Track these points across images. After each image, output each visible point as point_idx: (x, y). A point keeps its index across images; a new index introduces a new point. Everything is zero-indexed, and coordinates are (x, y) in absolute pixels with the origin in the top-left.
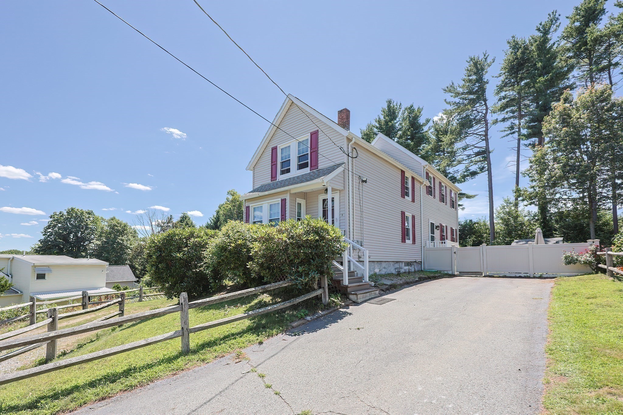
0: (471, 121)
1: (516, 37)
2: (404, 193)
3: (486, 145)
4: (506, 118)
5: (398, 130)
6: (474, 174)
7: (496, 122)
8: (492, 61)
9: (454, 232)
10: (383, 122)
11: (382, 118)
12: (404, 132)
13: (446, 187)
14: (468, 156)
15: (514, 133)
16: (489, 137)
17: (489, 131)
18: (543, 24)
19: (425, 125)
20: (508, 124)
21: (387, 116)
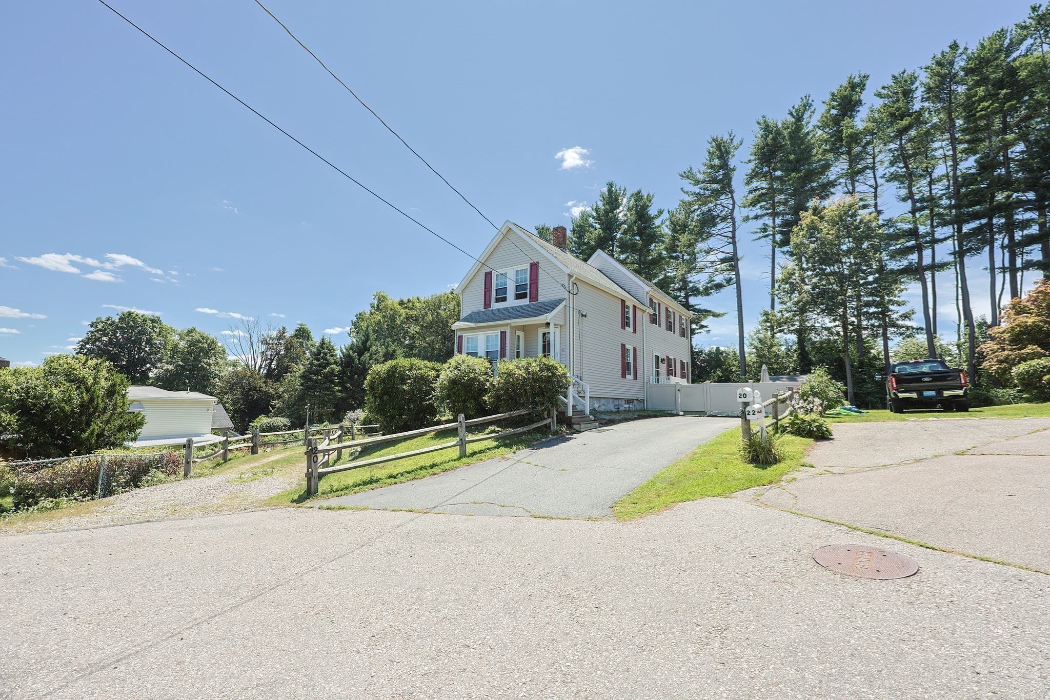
0: (714, 218)
1: (767, 117)
2: (625, 323)
3: (734, 250)
4: (758, 216)
5: (623, 223)
6: (719, 286)
7: (747, 219)
8: (739, 143)
9: (684, 366)
10: (602, 212)
11: (600, 204)
12: (630, 227)
13: (674, 313)
14: (712, 262)
15: (767, 236)
16: (737, 239)
17: (737, 232)
18: (796, 107)
19: (657, 217)
20: (759, 223)
21: (607, 204)
